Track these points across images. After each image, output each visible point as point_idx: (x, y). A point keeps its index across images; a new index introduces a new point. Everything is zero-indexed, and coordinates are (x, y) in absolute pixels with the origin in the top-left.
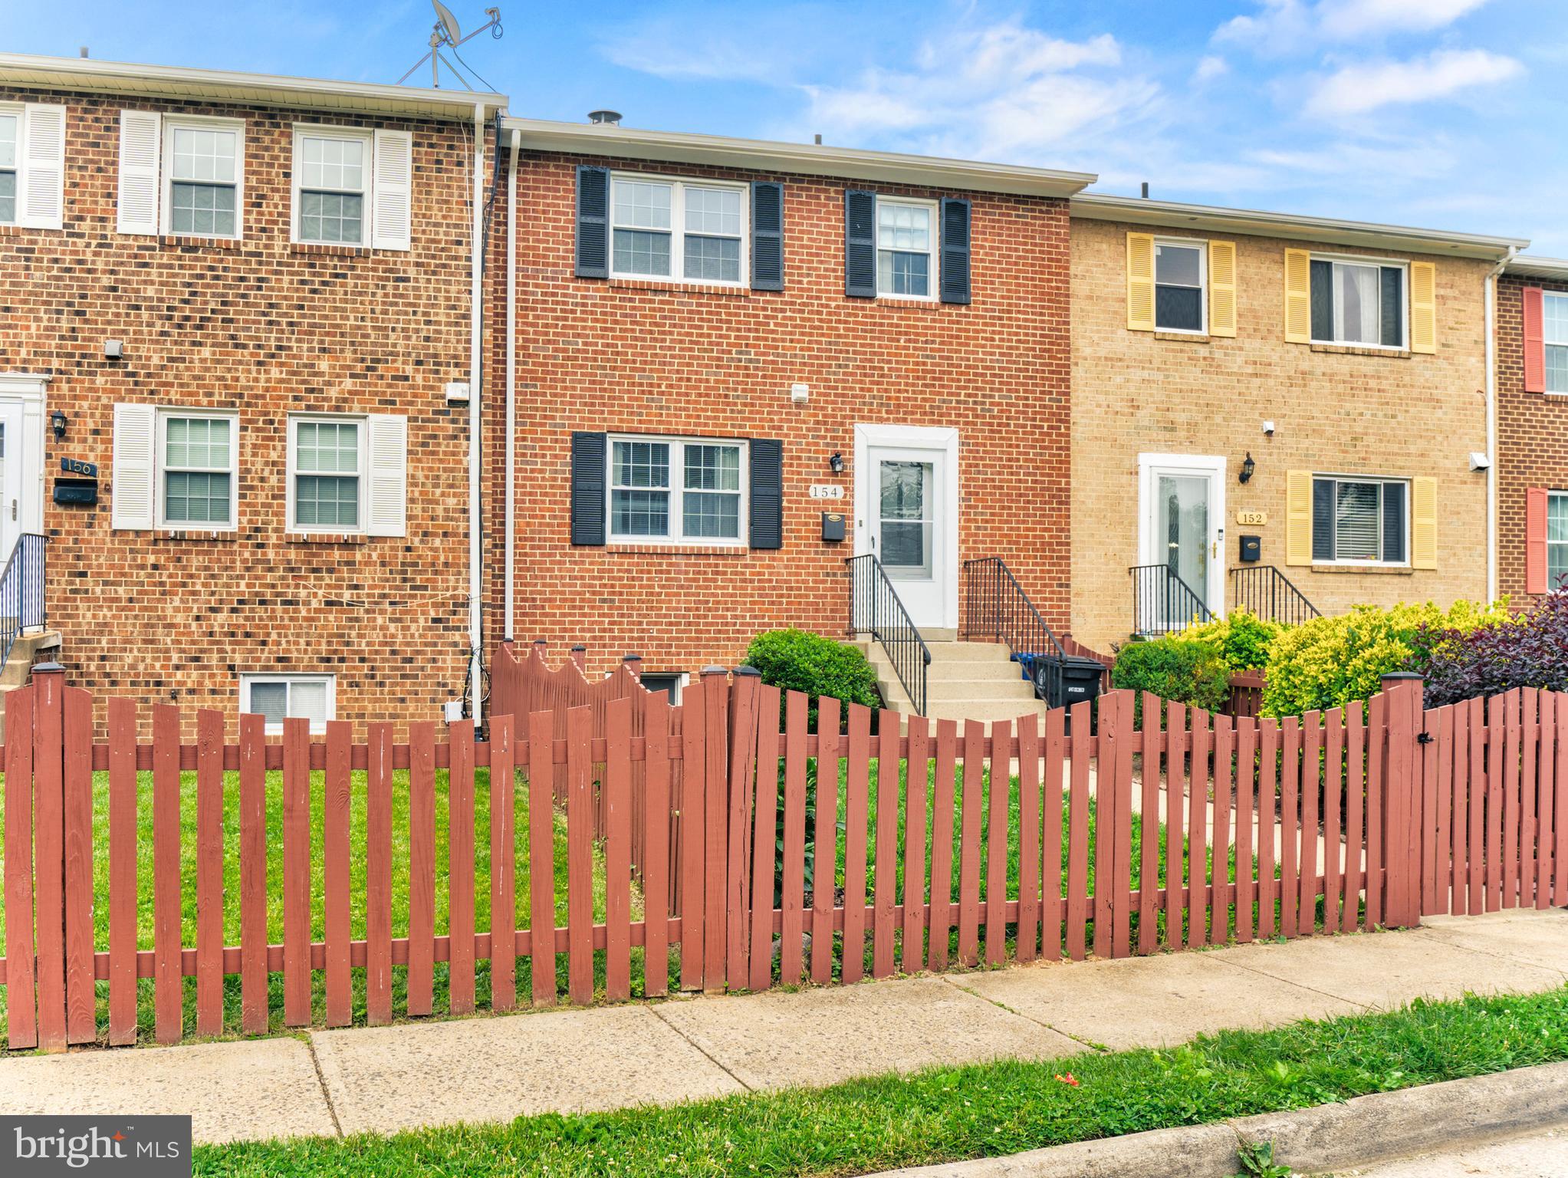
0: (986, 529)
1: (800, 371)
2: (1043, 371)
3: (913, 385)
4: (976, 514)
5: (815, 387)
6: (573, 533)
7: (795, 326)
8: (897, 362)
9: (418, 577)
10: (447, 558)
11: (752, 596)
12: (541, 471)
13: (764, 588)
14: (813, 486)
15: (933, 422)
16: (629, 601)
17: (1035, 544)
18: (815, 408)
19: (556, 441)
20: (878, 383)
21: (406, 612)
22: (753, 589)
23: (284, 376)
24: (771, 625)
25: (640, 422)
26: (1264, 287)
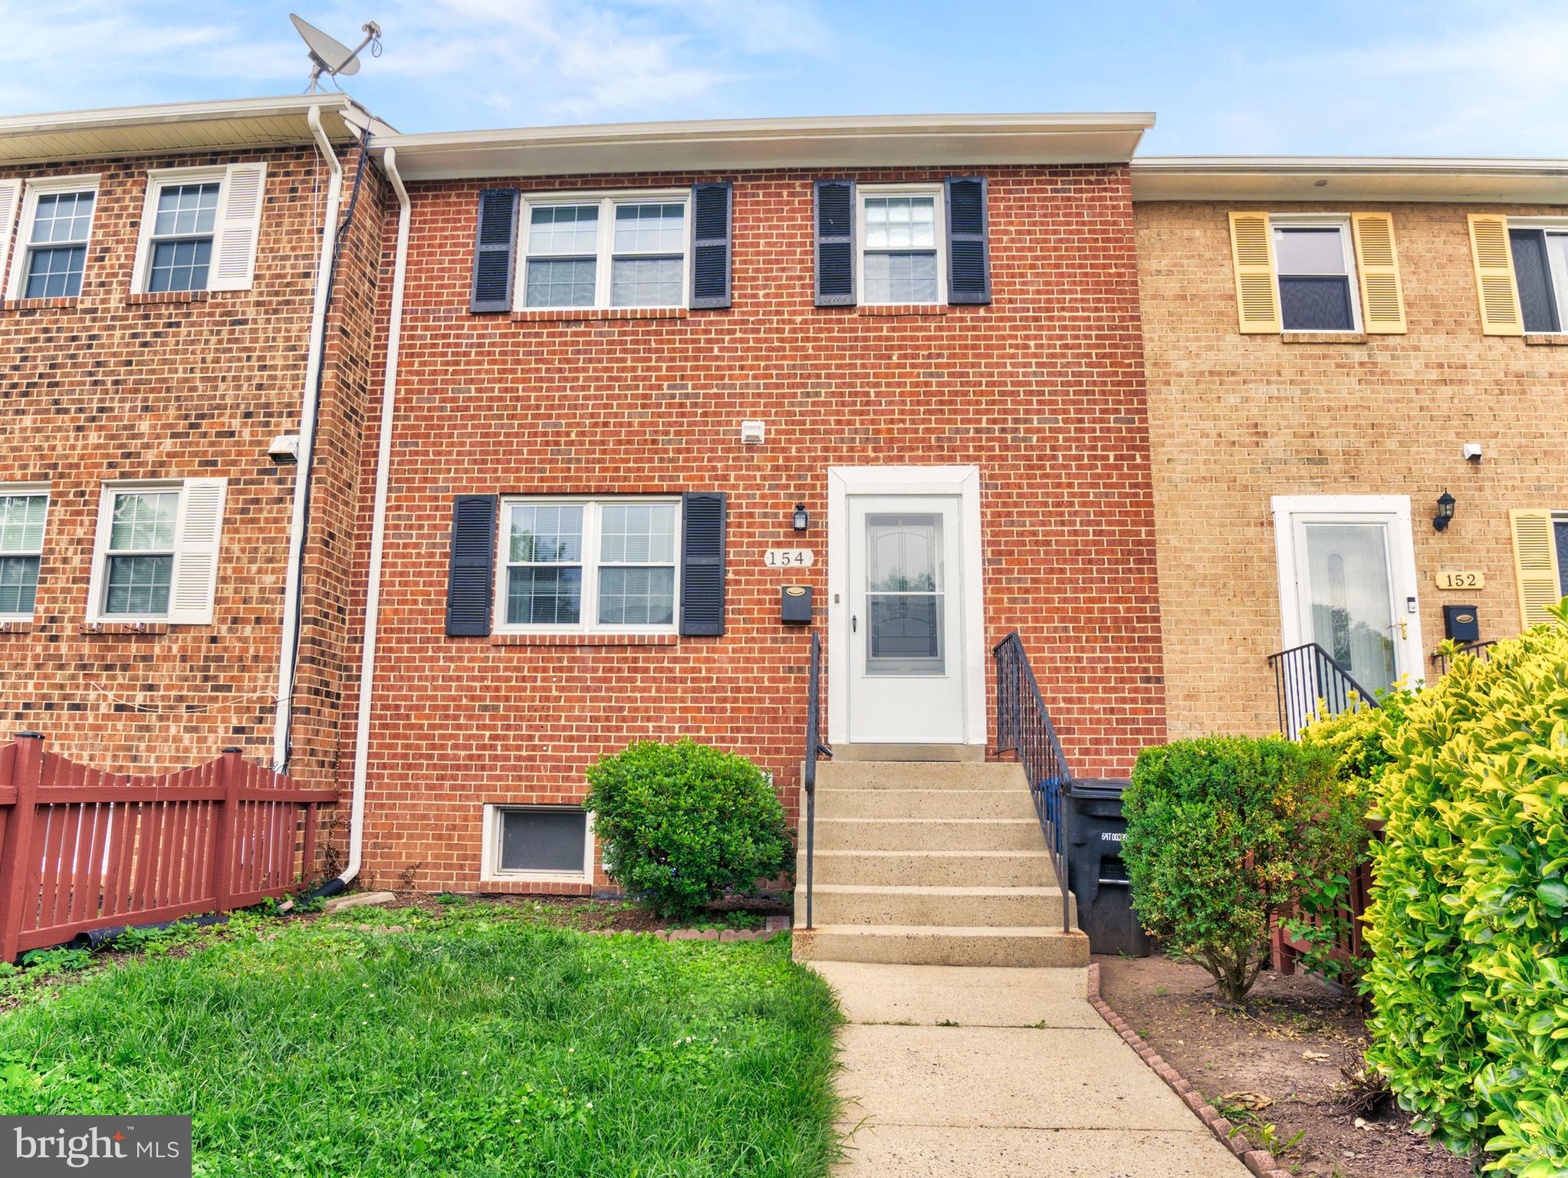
0: (1026, 601)
1: (753, 405)
2: (1105, 383)
3: (912, 412)
4: (1009, 581)
5: (774, 423)
6: (450, 621)
7: (747, 350)
8: (888, 385)
9: (222, 675)
10: (257, 650)
11: (683, 700)
12: (417, 546)
13: (700, 690)
14: (770, 550)
15: (941, 459)
16: (517, 709)
17: (1103, 620)
18: (773, 450)
19: (437, 508)
20: (861, 413)
21: (203, 720)
22: (685, 691)
23: (102, 441)
24: (709, 740)
25: (542, 479)
26: (1441, 266)
